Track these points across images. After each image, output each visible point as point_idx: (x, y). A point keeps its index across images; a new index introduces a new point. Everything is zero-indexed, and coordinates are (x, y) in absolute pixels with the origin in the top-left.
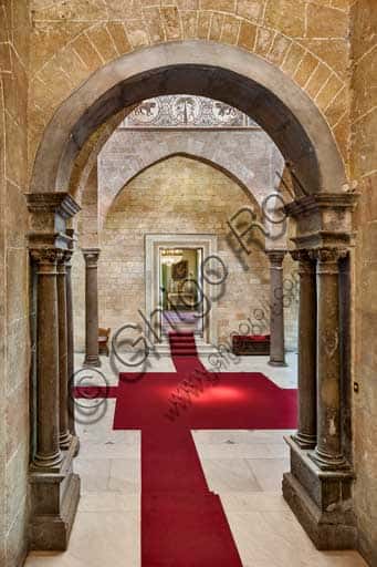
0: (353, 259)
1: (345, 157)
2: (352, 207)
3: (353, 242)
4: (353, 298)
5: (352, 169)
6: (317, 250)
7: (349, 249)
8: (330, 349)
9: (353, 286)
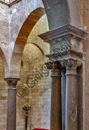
0: (84, 67)
1: (81, 13)
2: (83, 40)
3: (84, 58)
4: (84, 88)
5: (84, 20)
6: (67, 61)
7: (82, 62)
8: (74, 117)
9: (84, 81)
